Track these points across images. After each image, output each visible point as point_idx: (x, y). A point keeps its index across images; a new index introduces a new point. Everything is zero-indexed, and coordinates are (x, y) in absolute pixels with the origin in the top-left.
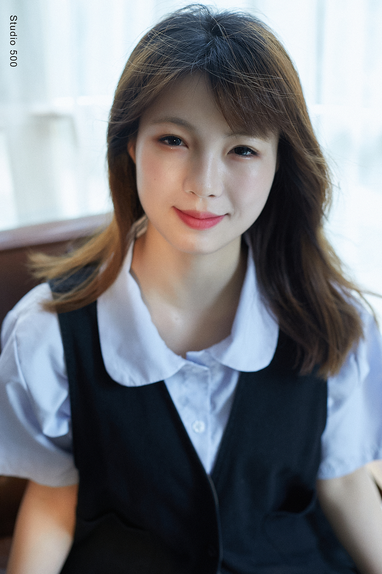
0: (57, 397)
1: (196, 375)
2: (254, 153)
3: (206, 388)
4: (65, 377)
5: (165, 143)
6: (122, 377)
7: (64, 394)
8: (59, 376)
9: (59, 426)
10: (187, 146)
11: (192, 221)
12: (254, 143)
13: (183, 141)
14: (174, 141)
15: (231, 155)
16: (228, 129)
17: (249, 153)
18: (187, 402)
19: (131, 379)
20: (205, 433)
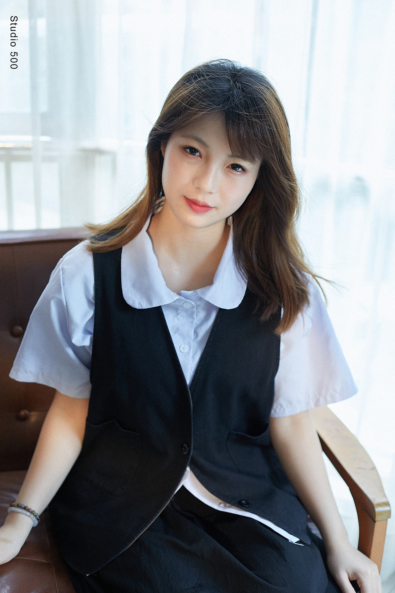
0: (86, 315)
1: (186, 311)
2: (244, 170)
3: (192, 322)
4: (94, 302)
5: (187, 152)
6: (134, 302)
7: (91, 313)
8: (89, 301)
9: (84, 339)
10: (200, 156)
11: (194, 206)
12: (245, 164)
13: (199, 153)
14: (193, 151)
15: (228, 169)
16: (230, 153)
17: (240, 169)
18: (177, 330)
19: (140, 304)
20: (188, 353)
